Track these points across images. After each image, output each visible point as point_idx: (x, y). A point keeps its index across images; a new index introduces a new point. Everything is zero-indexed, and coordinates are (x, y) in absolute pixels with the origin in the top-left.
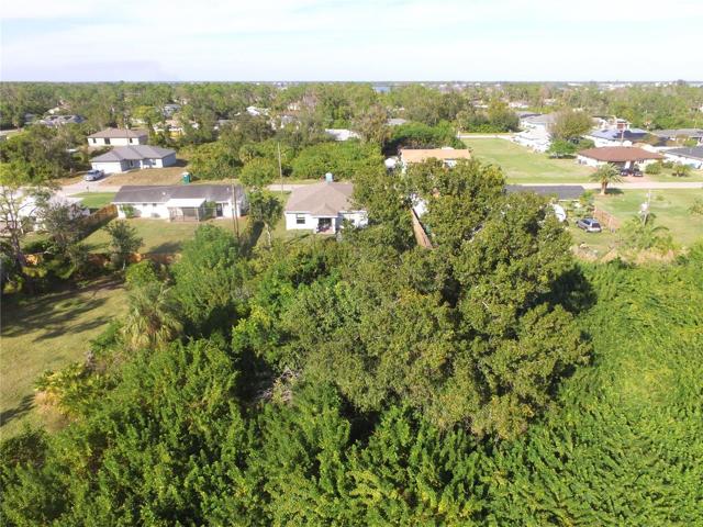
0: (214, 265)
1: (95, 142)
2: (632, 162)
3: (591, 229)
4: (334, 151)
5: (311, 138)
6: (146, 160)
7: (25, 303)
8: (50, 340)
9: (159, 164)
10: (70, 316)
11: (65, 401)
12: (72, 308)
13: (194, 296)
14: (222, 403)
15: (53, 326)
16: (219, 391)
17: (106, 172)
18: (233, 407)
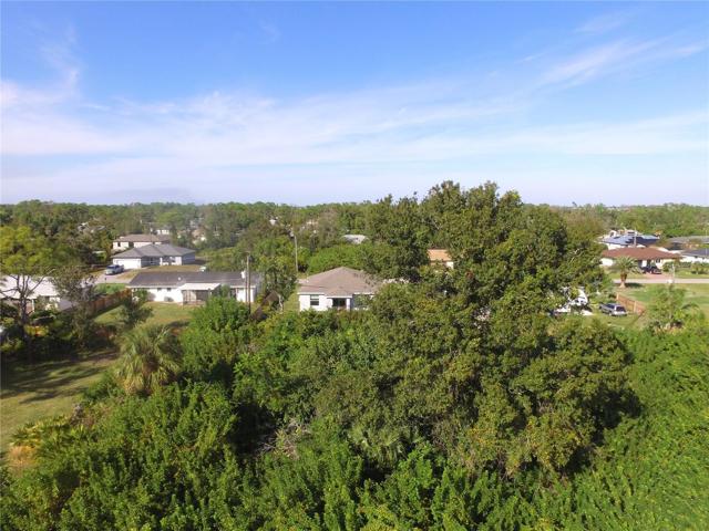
0: (222, 326)
1: (119, 245)
2: (649, 261)
3: (616, 313)
4: (349, 251)
5: (327, 242)
6: (166, 258)
7: (22, 369)
8: (39, 402)
9: (178, 261)
10: (65, 382)
11: (42, 453)
12: (68, 375)
13: (197, 353)
14: (215, 448)
15: (46, 390)
16: (214, 433)
17: (126, 267)
18: (227, 453)
